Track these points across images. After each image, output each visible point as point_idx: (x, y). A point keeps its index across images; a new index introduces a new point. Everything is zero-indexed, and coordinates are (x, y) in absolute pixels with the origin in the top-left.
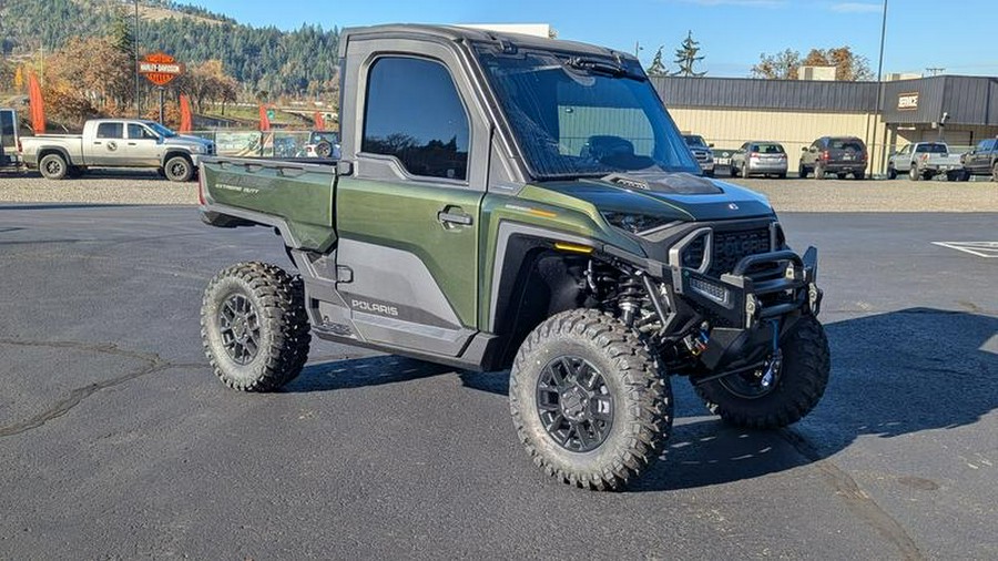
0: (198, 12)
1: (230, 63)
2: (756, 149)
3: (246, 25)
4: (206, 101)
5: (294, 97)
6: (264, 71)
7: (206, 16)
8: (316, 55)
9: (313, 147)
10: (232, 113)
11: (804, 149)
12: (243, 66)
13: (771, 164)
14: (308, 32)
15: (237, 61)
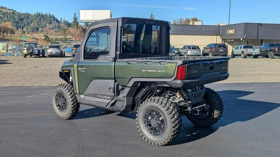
0: (4, 8)
1: (15, 23)
2: (189, 48)
3: (19, 12)
4: (5, 34)
5: (34, 33)
6: (25, 26)
7: (7, 10)
8: (41, 21)
9: (25, 49)
10: (14, 38)
11: (204, 48)
12: (19, 24)
13: (195, 53)
14: (38, 14)
15: (17, 23)
